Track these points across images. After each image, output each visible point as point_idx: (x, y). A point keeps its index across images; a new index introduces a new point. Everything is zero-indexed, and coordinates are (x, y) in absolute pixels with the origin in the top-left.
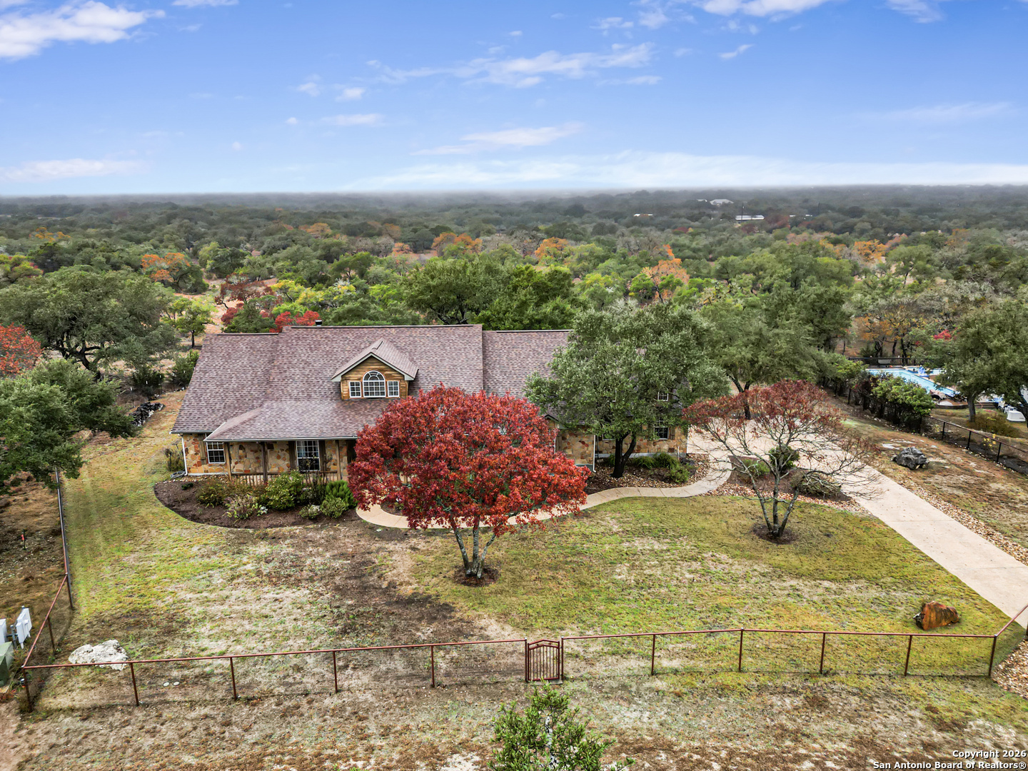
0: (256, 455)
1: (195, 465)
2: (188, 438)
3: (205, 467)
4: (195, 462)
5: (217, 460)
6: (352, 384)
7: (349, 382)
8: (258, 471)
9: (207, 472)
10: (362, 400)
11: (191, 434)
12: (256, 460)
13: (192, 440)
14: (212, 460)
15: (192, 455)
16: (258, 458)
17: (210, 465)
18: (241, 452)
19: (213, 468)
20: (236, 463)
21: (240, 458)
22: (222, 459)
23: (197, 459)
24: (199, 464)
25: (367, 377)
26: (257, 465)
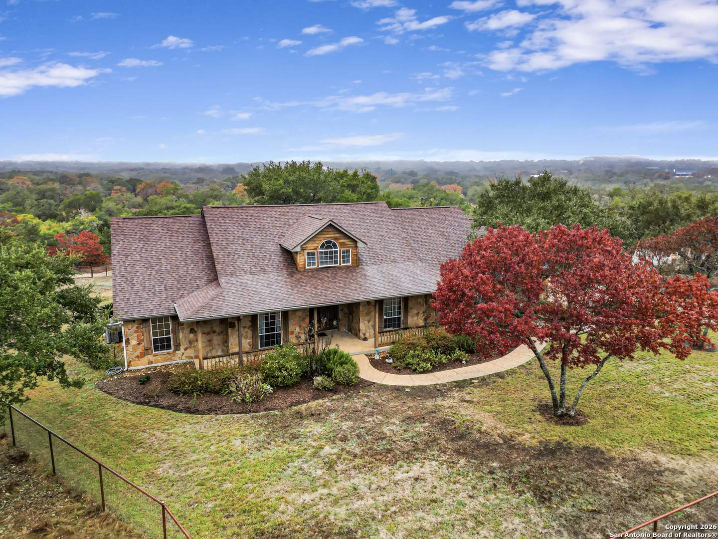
0: (209, 337)
1: (137, 357)
2: (130, 326)
3: (150, 357)
4: (138, 353)
5: (163, 348)
6: (308, 254)
7: (306, 252)
8: (210, 355)
9: (152, 363)
10: (318, 270)
11: (134, 321)
12: (207, 343)
13: (134, 328)
14: (156, 349)
15: (134, 346)
16: (210, 341)
17: (155, 355)
18: (192, 335)
19: (158, 358)
20: (186, 349)
21: (190, 342)
22: (169, 347)
23: (140, 349)
24: (142, 355)
25: (322, 247)
26: (209, 349)
